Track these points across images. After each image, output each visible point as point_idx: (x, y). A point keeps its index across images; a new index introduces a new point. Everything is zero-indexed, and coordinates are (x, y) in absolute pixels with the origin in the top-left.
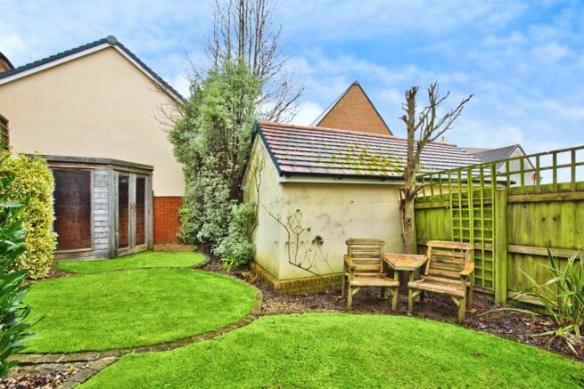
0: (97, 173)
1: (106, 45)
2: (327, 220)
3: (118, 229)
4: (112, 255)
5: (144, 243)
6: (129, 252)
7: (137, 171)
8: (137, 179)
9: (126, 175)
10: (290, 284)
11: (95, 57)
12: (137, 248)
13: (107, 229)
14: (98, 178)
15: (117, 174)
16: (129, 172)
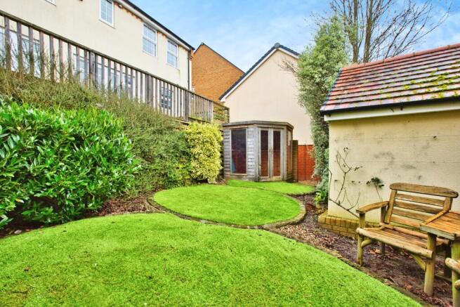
0: (249, 130)
1: (275, 50)
2: (390, 160)
3: (260, 163)
4: (257, 180)
5: (279, 175)
6: (268, 180)
7: (274, 126)
8: (274, 132)
9: (266, 129)
10: (335, 221)
11: (266, 63)
12: (274, 178)
13: (254, 163)
14: (250, 133)
15: (260, 129)
16: (268, 128)
